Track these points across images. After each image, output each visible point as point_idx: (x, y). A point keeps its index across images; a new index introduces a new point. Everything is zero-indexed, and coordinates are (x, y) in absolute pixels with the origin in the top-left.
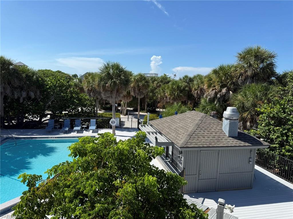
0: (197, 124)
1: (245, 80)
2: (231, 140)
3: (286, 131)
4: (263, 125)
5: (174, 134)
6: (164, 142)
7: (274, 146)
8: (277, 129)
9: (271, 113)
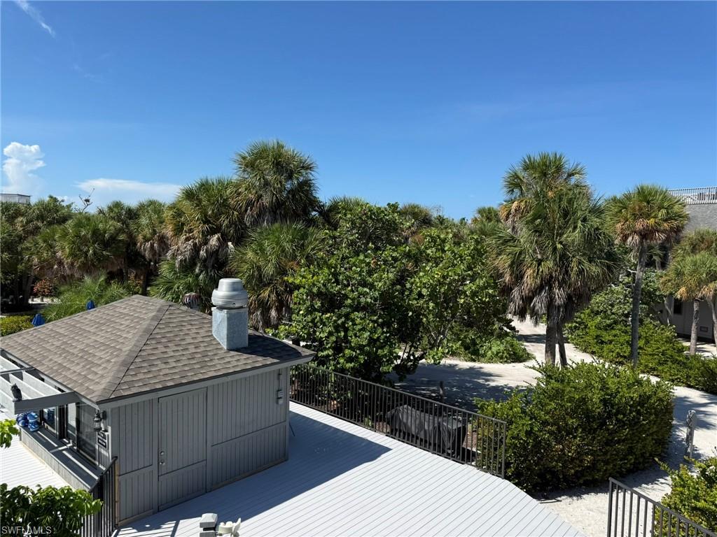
0: (146, 331)
1: (259, 216)
2: (232, 357)
3: (343, 319)
4: (301, 312)
5: (78, 368)
6: (44, 396)
7: (325, 353)
8: (328, 318)
9: (314, 285)
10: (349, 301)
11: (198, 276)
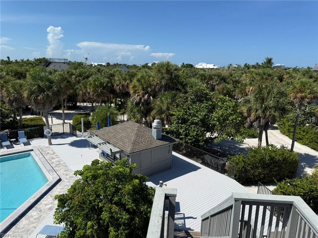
0: (136, 134)
1: (161, 88)
2: (158, 141)
3: (188, 127)
4: (175, 123)
5: (121, 143)
6: (116, 151)
7: (182, 136)
8: (183, 126)
9: (179, 115)
10: (190, 121)
11: (141, 107)
